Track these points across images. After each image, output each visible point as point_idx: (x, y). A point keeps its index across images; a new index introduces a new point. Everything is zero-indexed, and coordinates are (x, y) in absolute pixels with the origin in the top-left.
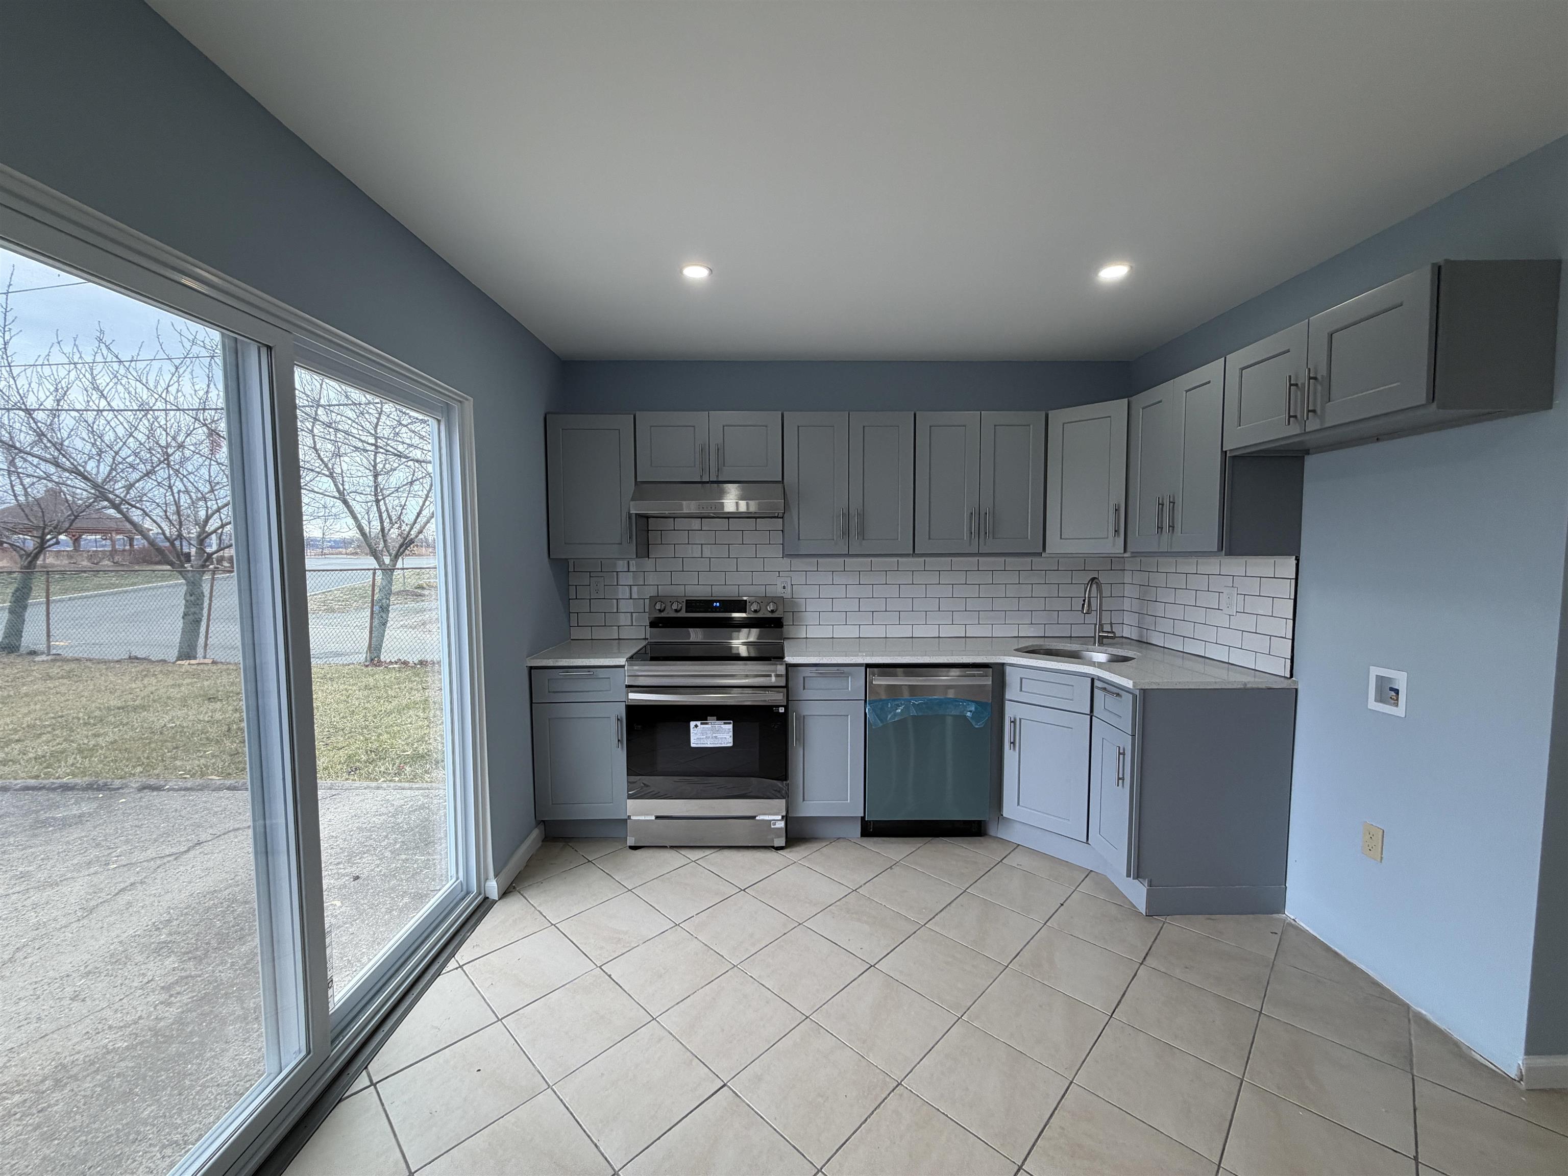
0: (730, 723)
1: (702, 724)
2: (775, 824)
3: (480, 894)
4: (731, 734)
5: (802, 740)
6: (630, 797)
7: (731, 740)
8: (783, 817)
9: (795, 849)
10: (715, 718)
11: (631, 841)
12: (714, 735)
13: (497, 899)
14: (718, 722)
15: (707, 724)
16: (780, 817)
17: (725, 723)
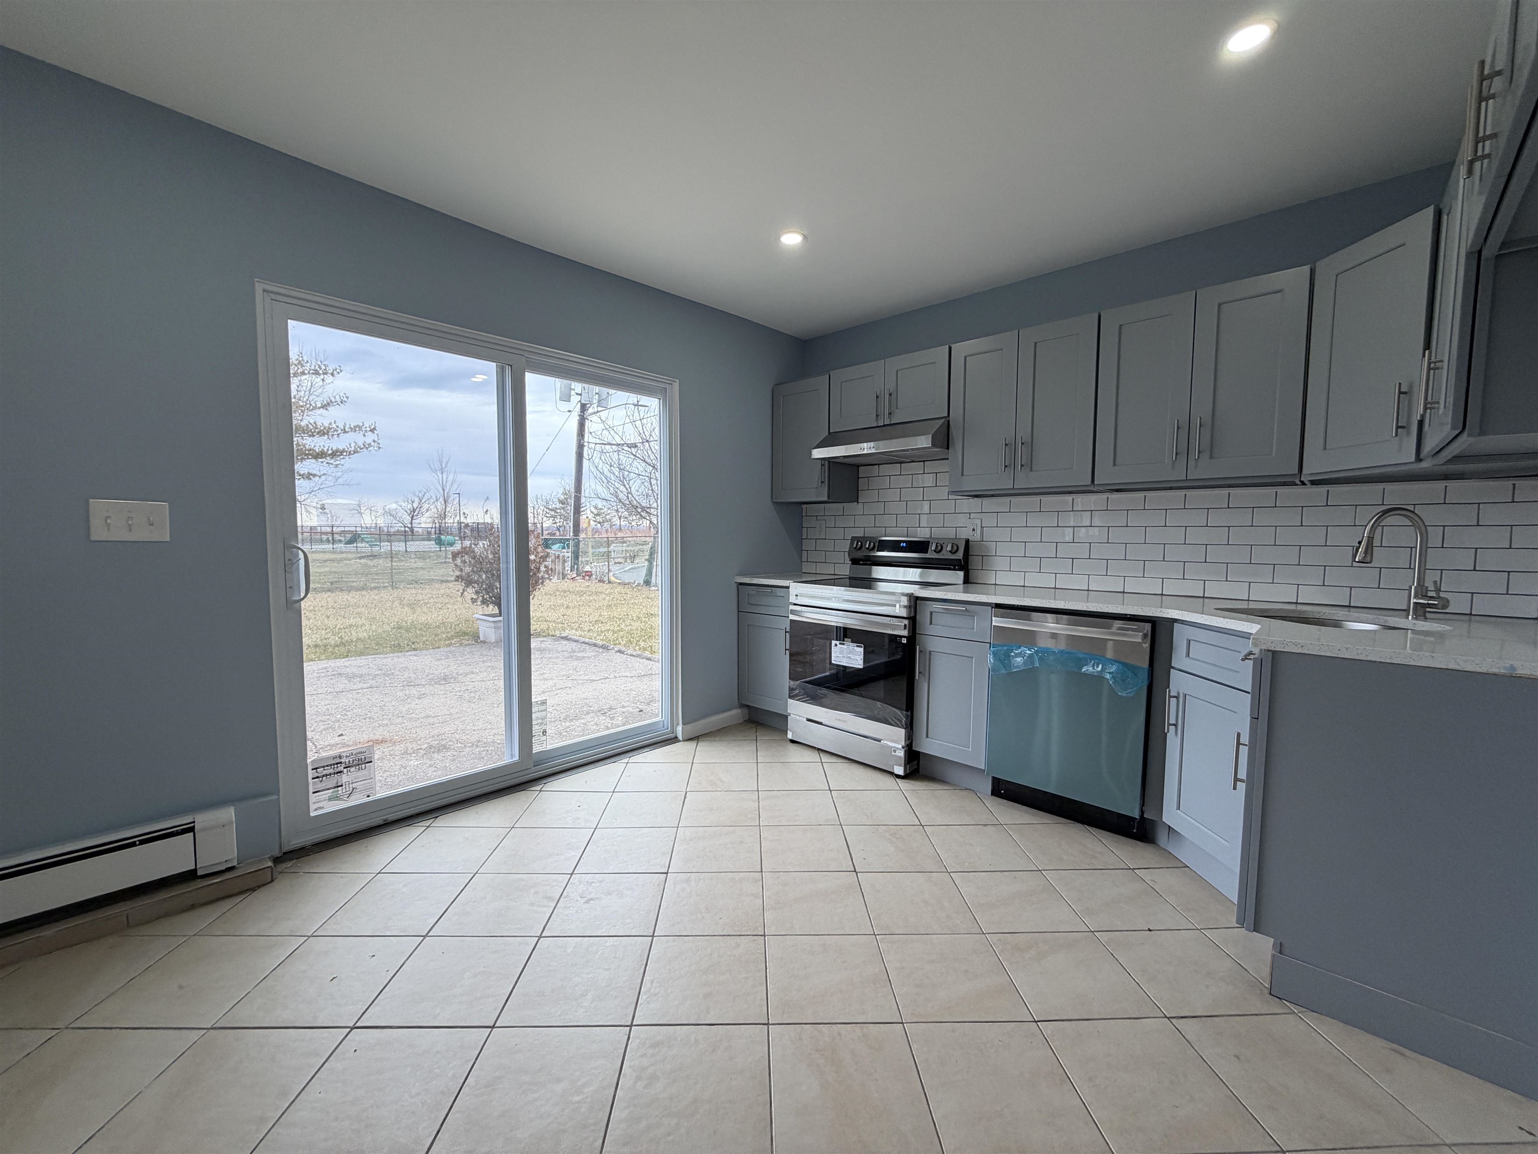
0: (861, 647)
1: (840, 644)
2: (895, 751)
3: (673, 733)
4: (862, 657)
5: (928, 674)
6: (790, 697)
7: (861, 662)
8: (903, 748)
9: (912, 782)
10: (850, 640)
11: (790, 736)
12: (849, 655)
13: (681, 739)
14: (852, 644)
15: (843, 644)
16: (900, 746)
17: (857, 646)
